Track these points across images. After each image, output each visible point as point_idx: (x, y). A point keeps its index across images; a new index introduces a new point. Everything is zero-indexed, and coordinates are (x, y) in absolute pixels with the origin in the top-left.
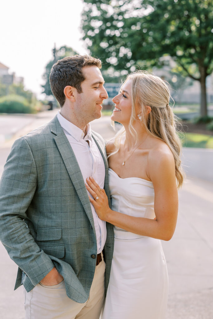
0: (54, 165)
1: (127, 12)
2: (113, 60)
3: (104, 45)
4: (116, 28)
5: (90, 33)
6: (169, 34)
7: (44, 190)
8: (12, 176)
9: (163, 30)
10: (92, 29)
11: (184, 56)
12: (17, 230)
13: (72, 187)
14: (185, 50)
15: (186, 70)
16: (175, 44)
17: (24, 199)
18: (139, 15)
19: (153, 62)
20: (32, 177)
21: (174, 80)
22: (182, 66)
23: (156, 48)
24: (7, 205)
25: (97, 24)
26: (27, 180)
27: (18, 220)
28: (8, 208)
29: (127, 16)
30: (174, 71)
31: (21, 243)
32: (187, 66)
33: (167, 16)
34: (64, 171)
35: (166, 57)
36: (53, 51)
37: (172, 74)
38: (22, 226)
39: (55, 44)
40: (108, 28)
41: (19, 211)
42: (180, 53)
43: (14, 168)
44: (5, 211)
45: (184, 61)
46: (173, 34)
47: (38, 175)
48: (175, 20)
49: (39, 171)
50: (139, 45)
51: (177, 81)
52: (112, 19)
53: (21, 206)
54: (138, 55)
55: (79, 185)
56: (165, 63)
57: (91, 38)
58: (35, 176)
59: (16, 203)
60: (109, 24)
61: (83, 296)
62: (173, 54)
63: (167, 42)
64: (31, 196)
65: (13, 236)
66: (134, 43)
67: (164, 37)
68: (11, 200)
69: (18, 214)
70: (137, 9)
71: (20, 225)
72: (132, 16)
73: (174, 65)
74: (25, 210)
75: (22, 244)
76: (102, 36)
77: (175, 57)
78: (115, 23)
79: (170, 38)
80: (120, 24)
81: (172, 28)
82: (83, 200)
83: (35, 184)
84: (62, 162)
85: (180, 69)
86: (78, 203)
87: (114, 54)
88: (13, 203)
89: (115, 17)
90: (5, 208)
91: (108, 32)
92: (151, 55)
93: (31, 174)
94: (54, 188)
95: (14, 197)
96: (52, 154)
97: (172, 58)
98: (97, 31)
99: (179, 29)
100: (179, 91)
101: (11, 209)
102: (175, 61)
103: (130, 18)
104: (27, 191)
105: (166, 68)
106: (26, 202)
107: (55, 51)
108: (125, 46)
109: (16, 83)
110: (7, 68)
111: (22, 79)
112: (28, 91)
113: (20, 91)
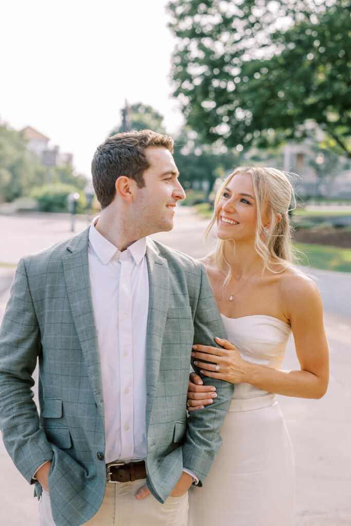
0: (54, 300)
1: (246, 52)
2: (223, 129)
3: (208, 105)
4: (228, 77)
5: (187, 85)
6: (314, 88)
9: (306, 80)
10: (190, 78)
11: (339, 123)
13: (77, 337)
14: (341, 113)
15: (342, 145)
16: (326, 103)
17: (19, 349)
18: (266, 56)
20: (28, 317)
21: (320, 160)
22: (336, 138)
23: (291, 110)
25: (197, 71)
27: (9, 381)
29: (246, 58)
30: (323, 146)
32: (342, 139)
33: (310, 57)
34: (67, 310)
35: (310, 124)
37: (316, 150)
38: (14, 390)
40: (216, 77)
41: (8, 367)
42: (333, 117)
45: (340, 131)
46: (322, 87)
48: (324, 64)
49: (36, 307)
50: (266, 106)
51: (324, 163)
52: (221, 63)
53: (12, 360)
55: (85, 334)
56: (308, 133)
57: (187, 93)
58: (31, 314)
60: (216, 71)
62: (321, 120)
63: (311, 100)
66: (258, 102)
67: (307, 93)
70: (264, 46)
71: (9, 388)
72: (254, 58)
73: (321, 135)
76: (205, 90)
77: (324, 125)
78: (227, 69)
79: (316, 92)
80: (235, 71)
81: (320, 77)
82: (88, 358)
83: (32, 328)
84: (66, 296)
85: (333, 143)
87: (226, 119)
89: (227, 59)
91: (216, 83)
92: (285, 122)
93: (26, 313)
94: (53, 336)
96: (54, 283)
97: (319, 126)
98: (198, 82)
99: (332, 78)
100: (327, 178)
102: (324, 130)
103: (253, 61)
105: (308, 142)
107: (125, 112)
108: (243, 106)
109: (60, 163)
110: (46, 140)
111: (70, 158)
112: (80, 176)
113: (66, 176)
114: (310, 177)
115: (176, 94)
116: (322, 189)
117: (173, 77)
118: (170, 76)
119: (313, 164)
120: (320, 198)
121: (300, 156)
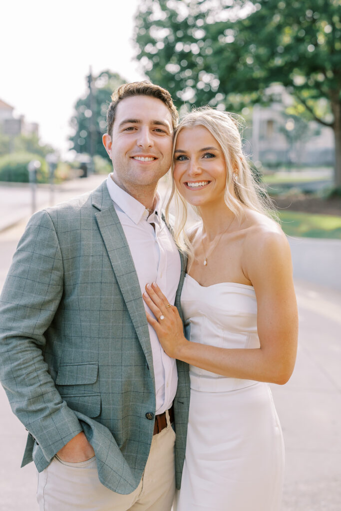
0: (91, 259)
1: (210, 13)
2: (188, 95)
3: (172, 68)
4: (193, 40)
5: (149, 48)
6: (280, 49)
7: (72, 299)
8: (24, 272)
9: (271, 42)
10: (154, 42)
11: (305, 86)
12: (27, 363)
13: (119, 297)
14: (308, 75)
15: (310, 110)
16: (290, 67)
17: (42, 312)
18: (230, 19)
19: (254, 96)
20: (56, 276)
21: (290, 126)
22: (303, 102)
23: (259, 73)
24: (14, 320)
25: (161, 34)
26: (47, 280)
27: (30, 347)
28: (14, 325)
29: (210, 20)
30: (291, 111)
31: (31, 385)
32: (310, 103)
33: (277, 19)
34: (107, 269)
35: (276, 88)
36: (88, 80)
37: (286, 116)
39: (91, 67)
40: (178, 40)
41: (31, 331)
42: (299, 80)
43: (27, 260)
44: (10, 329)
45: (305, 94)
46: (288, 49)
47: (65, 273)
48: (290, 25)
49: (66, 266)
50: (232, 68)
51: (295, 129)
52: (185, 25)
53: (36, 323)
54: (229, 85)
55: (131, 294)
56: (275, 98)
57: (150, 56)
58: (60, 273)
59: (29, 317)
60: (180, 34)
61: (128, 482)
62: (288, 83)
63: (278, 62)
64: (53, 307)
65: (19, 373)
66: (223, 65)
67: (273, 54)
68: (20, 313)
69: (30, 336)
70: (228, 7)
72: (218, 21)
73: (289, 99)
74: (42, 331)
75: (31, 388)
76: (169, 53)
77: (291, 88)
78: (190, 32)
79: (282, 55)
80: (199, 34)
81: (286, 38)
82: (136, 319)
83: (59, 288)
84: (105, 254)
85: (301, 108)
86: (128, 325)
87: (190, 82)
88: (24, 318)
89: (190, 22)
90: (10, 324)
91: (179, 47)
92: (251, 85)
93: (53, 271)
94: (89, 297)
95: (25, 307)
96: (89, 241)
97: (286, 89)
98: (161, 46)
99: (298, 40)
100: (298, 145)
101: (19, 327)
102: (291, 94)
103: (217, 23)
104: (47, 298)
105: (277, 107)
106: (45, 316)
107: (90, 79)
108: (207, 69)
109: (26, 133)
110: (11, 109)
111: (36, 127)
112: (46, 146)
113: (33, 146)
114: (280, 143)
115: (139, 58)
116: (293, 156)
117: (136, 40)
118: (133, 40)
119: (283, 130)
120: (290, 165)
121: (270, 122)
